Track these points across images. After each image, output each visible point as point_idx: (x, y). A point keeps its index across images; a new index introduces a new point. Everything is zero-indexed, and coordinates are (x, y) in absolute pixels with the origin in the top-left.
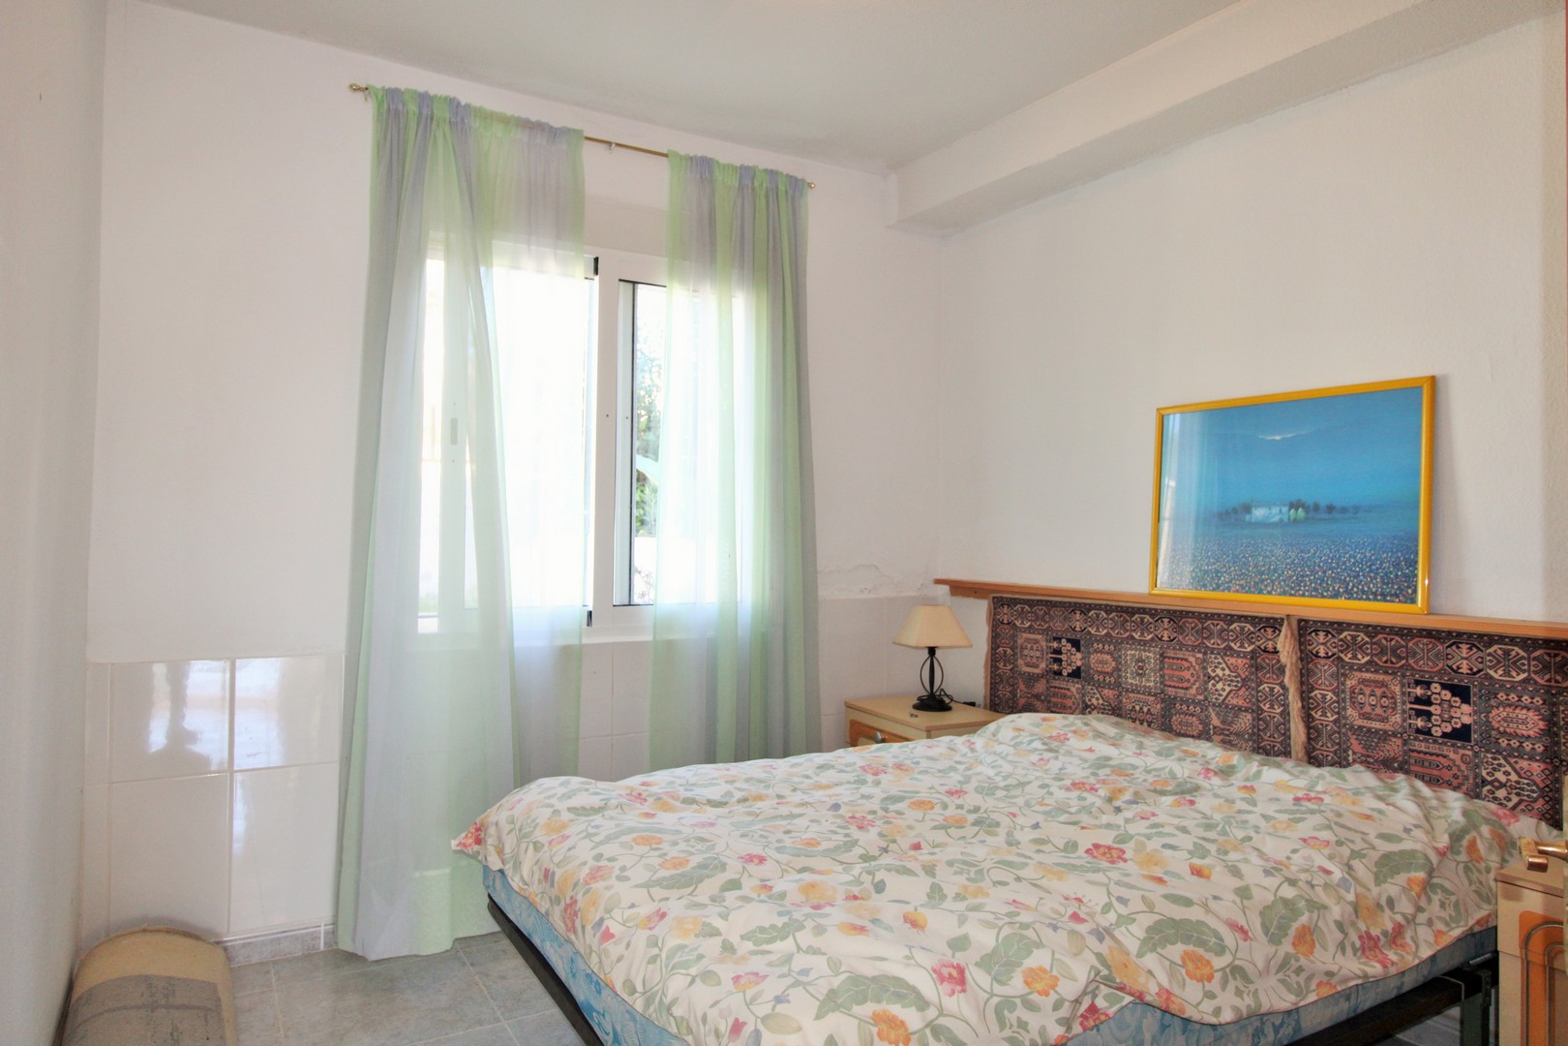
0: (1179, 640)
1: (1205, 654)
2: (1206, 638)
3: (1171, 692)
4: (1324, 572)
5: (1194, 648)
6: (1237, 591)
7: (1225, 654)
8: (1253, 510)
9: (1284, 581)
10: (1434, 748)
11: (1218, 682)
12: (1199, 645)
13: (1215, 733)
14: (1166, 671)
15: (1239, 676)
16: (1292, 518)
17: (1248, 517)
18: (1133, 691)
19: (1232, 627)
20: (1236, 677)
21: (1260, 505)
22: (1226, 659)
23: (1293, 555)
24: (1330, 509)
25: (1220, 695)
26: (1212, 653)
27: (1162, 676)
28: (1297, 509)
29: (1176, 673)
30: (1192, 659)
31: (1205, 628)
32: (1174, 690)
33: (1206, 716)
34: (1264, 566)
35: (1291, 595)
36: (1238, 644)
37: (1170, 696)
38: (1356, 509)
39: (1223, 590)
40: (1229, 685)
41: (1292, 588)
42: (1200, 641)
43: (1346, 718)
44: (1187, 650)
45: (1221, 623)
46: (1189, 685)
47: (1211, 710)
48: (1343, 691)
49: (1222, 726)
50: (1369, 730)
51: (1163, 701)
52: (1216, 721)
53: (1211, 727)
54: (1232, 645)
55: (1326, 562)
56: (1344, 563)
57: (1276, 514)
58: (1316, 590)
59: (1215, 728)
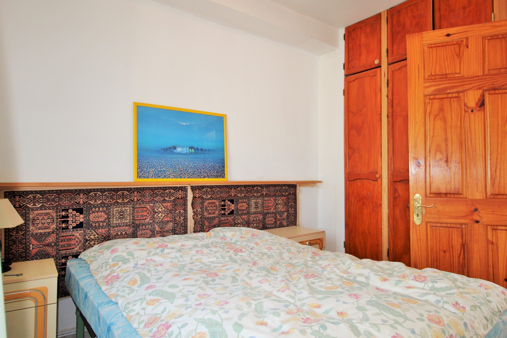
0: (142, 200)
1: (154, 203)
2: (155, 197)
3: (137, 222)
4: (201, 170)
5: (150, 202)
6: (173, 178)
7: (163, 202)
8: (177, 148)
9: (189, 173)
10: (226, 218)
11: (159, 214)
12: (151, 200)
13: (157, 234)
14: (135, 214)
15: (168, 209)
16: (190, 152)
17: (175, 151)
18: (117, 227)
19: (166, 192)
20: (167, 210)
21: (179, 147)
22: (163, 204)
23: (191, 165)
24: (202, 150)
25: (160, 218)
26: (157, 203)
27: (134, 217)
28: (192, 149)
29: (140, 214)
30: (148, 207)
31: (155, 193)
32: (139, 221)
33: (154, 228)
34: (182, 168)
35: (191, 178)
36: (168, 198)
37: (137, 224)
38: (209, 150)
39: (167, 178)
40: (164, 214)
41: (192, 176)
42: (152, 198)
43: (204, 216)
44: (146, 203)
45: (161, 191)
46: (147, 217)
47: (156, 225)
48: (203, 207)
49: (160, 230)
50: (210, 217)
51: (133, 227)
52: (157, 229)
53: (156, 232)
54: (166, 198)
55: (201, 166)
56: (206, 167)
57: (185, 150)
58: (199, 176)
59: (157, 231)
